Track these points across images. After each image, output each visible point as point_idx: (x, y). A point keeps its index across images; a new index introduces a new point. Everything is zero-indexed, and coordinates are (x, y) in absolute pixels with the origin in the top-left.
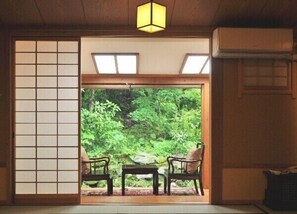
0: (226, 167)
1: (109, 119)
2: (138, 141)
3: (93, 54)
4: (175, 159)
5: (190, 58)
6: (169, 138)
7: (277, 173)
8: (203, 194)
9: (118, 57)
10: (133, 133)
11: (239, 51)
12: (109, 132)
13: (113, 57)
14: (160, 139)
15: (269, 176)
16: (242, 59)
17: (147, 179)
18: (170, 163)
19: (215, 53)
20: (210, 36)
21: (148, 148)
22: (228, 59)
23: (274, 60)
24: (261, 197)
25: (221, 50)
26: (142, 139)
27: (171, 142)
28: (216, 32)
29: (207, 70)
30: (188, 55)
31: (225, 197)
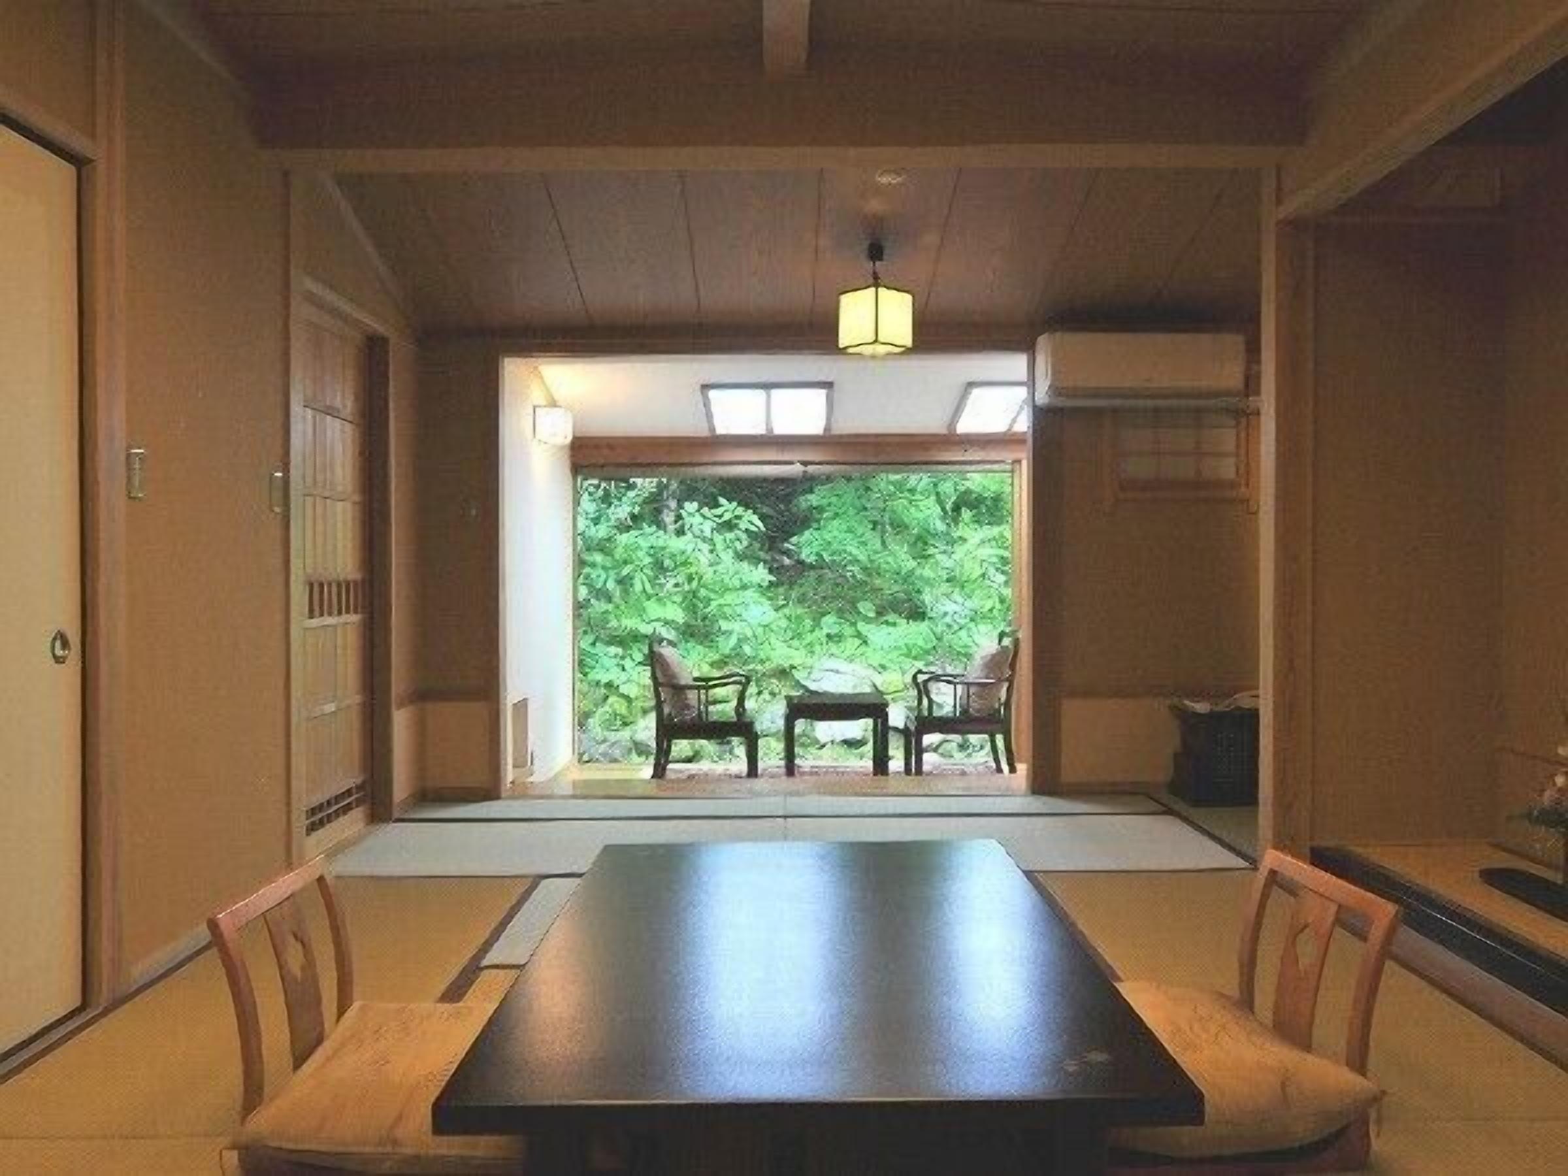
0: (1073, 694)
1: (727, 557)
2: (817, 624)
3: (706, 387)
4: (936, 678)
5: (976, 392)
6: (917, 614)
7: (1201, 707)
8: (1013, 770)
9: (775, 393)
10: (801, 600)
11: (1096, 393)
12: (729, 598)
13: (760, 394)
14: (891, 617)
15: (1187, 719)
16: (1115, 411)
17: (850, 744)
18: (922, 690)
19: (1042, 397)
20: (1029, 347)
21: (851, 644)
22: (1075, 410)
23: (1198, 411)
24: (1163, 773)
25: (1056, 390)
26: (829, 620)
27: (924, 626)
28: (1043, 341)
29: (1023, 425)
30: (971, 385)
31: (1069, 775)
